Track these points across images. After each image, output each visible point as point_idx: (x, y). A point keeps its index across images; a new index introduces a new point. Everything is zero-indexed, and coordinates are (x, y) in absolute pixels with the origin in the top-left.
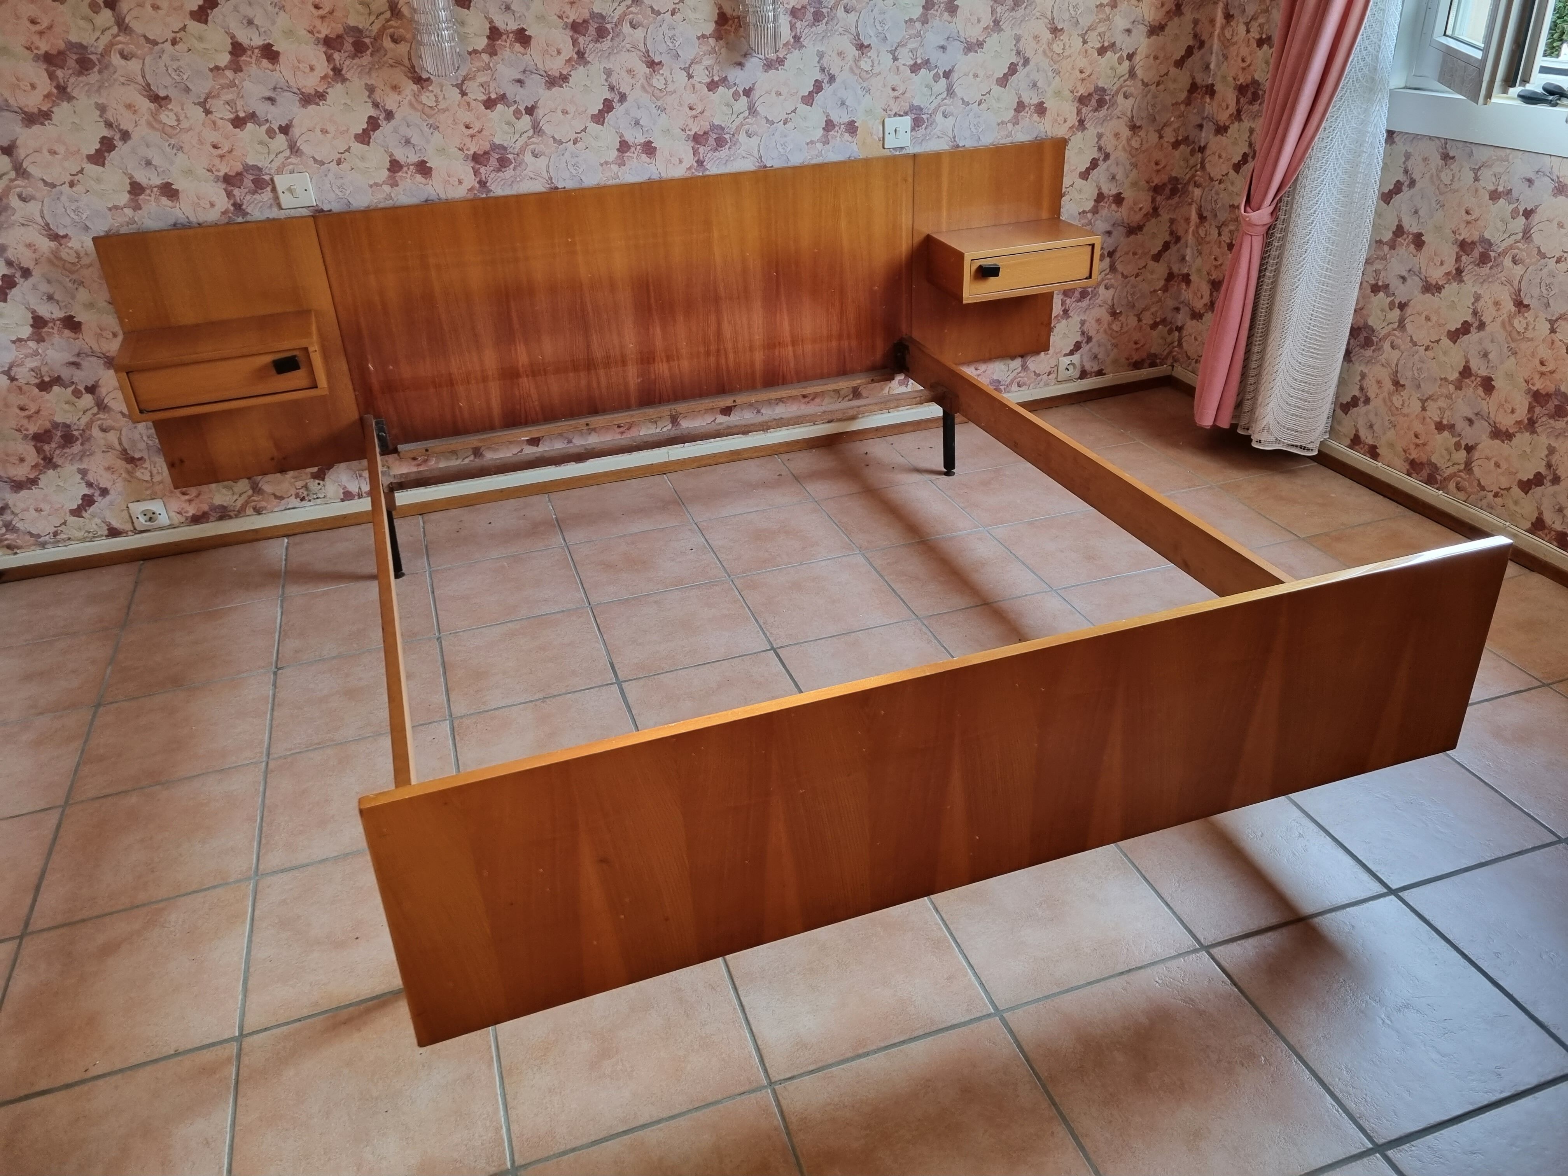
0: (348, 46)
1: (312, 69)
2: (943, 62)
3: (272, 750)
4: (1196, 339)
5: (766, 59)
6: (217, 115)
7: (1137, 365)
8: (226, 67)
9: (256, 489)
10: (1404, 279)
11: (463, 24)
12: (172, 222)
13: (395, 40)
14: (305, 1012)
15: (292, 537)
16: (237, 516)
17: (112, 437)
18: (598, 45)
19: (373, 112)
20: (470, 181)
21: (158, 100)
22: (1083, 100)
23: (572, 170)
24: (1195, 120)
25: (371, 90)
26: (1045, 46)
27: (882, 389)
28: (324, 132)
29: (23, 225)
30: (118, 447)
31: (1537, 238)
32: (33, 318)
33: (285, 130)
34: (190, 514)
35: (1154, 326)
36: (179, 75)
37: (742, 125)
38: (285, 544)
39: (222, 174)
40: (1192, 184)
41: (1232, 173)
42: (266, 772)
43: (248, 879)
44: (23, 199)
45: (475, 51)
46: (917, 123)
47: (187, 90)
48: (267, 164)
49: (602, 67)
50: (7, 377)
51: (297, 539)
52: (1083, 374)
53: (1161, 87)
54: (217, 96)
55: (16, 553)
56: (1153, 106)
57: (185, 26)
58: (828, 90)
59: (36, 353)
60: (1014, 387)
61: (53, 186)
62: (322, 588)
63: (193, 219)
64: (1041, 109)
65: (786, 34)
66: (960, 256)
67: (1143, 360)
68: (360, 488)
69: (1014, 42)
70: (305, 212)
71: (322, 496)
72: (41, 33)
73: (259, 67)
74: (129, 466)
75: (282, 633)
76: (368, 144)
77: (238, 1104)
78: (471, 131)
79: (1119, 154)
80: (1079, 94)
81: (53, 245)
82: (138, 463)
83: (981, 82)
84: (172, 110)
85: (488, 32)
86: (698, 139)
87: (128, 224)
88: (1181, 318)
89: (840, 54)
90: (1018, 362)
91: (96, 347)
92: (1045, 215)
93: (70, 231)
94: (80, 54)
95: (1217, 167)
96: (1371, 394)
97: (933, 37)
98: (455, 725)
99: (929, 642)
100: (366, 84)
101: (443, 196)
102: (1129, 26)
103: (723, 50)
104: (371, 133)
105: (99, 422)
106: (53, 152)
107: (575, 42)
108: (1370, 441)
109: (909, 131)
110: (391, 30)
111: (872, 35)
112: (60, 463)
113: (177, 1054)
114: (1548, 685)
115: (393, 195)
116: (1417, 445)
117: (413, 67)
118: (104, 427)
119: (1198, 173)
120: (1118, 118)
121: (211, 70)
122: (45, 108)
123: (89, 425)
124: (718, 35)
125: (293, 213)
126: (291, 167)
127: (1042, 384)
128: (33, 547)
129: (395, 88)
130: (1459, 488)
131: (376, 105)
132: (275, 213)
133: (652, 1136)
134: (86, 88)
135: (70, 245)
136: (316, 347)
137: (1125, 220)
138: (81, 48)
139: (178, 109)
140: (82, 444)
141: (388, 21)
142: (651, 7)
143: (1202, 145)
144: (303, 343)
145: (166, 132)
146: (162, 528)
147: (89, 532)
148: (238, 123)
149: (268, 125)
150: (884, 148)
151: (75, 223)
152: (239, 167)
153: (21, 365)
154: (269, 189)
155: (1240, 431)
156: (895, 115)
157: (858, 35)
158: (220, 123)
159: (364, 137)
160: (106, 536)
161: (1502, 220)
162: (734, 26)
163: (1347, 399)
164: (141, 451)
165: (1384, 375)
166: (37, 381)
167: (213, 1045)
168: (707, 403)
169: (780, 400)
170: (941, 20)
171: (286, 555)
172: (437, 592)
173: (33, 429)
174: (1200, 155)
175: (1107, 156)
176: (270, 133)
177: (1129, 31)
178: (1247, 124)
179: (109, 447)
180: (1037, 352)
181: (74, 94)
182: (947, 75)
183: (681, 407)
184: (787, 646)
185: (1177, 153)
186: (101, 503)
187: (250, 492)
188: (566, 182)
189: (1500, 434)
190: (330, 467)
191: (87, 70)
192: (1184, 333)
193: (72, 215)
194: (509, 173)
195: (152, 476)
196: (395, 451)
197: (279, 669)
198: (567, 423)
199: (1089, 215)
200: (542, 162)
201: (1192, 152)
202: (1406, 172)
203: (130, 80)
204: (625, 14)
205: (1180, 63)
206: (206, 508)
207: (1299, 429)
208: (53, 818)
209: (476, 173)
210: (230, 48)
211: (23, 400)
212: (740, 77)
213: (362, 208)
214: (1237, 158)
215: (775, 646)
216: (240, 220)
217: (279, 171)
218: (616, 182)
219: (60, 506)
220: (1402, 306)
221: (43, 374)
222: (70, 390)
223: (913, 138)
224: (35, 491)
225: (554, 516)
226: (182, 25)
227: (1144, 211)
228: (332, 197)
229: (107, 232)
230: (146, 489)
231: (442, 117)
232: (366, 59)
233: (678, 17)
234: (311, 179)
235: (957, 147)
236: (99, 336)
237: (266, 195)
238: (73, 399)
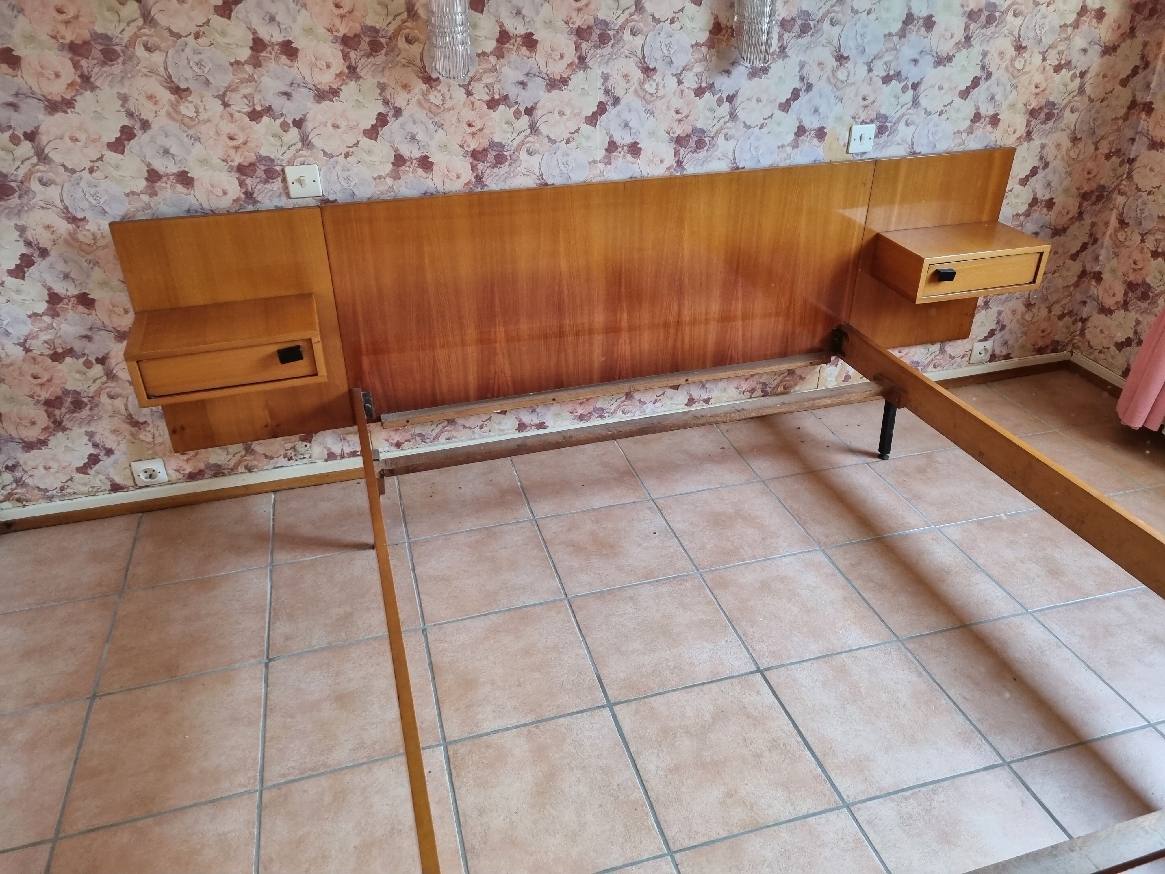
0: (364, 45)
1: (328, 66)
2: (912, 74)
3: (266, 776)
5: (752, 68)
6: (234, 108)
7: (1040, 351)
8: (246, 62)
9: (249, 451)
11: (474, 26)
12: (186, 208)
13: (409, 41)
15: (278, 493)
16: (230, 474)
17: (119, 403)
18: (599, 51)
19: (382, 109)
20: (467, 175)
21: (179, 92)
22: (1033, 113)
23: (562, 167)
24: (1129, 133)
25: (383, 87)
26: (1008, 62)
27: (814, 368)
28: (336, 126)
29: (43, 208)
30: (123, 411)
32: (49, 295)
33: (298, 124)
34: (187, 471)
35: (1061, 317)
36: (200, 68)
37: (722, 128)
38: (273, 501)
39: (236, 164)
40: (1116, 192)
42: (261, 807)
44: (44, 183)
45: (484, 54)
46: (881, 130)
47: (207, 83)
48: (279, 155)
49: (600, 72)
50: (22, 348)
51: (283, 495)
52: (993, 358)
53: (1105, 103)
54: (236, 90)
55: (24, 506)
56: (1095, 120)
57: (209, 21)
58: (804, 98)
59: (50, 327)
60: (931, 368)
61: (73, 171)
63: (206, 206)
64: (995, 120)
65: (775, 46)
66: (920, 261)
67: (1047, 346)
68: (342, 450)
69: (981, 58)
70: (312, 202)
71: (308, 456)
72: (67, 23)
73: (278, 64)
74: (134, 430)
75: (273, 614)
76: (376, 139)
78: (473, 130)
79: (1057, 164)
80: (1031, 108)
81: (71, 227)
82: (142, 426)
83: (945, 93)
84: (192, 102)
85: (497, 36)
86: (680, 141)
87: (144, 209)
88: (1088, 311)
89: (820, 64)
90: (936, 347)
91: (107, 323)
92: (985, 217)
93: (88, 215)
94: (106, 45)
97: (908, 51)
98: (450, 753)
100: (379, 82)
101: (441, 189)
102: (1086, 46)
103: (714, 58)
104: (380, 129)
105: (108, 390)
106: (74, 140)
107: (578, 47)
109: (873, 137)
110: (407, 31)
111: (852, 47)
112: (69, 426)
115: (395, 187)
117: (424, 67)
118: (112, 394)
119: (1124, 182)
120: (1062, 130)
121: (232, 64)
122: (68, 97)
123: (98, 393)
124: (711, 44)
125: (301, 202)
126: (302, 159)
127: (955, 365)
128: (41, 501)
129: (406, 87)
131: (386, 103)
132: (283, 202)
134: (110, 78)
135: (87, 227)
136: (319, 339)
137: (1053, 223)
138: (106, 38)
139: (197, 101)
140: (90, 409)
141: (404, 22)
142: (653, 16)
143: (1131, 158)
144: (307, 335)
145: (186, 123)
146: (160, 484)
147: (93, 487)
148: (255, 116)
149: (282, 119)
150: (847, 153)
151: (93, 207)
152: (253, 158)
153: (36, 337)
154: (279, 179)
156: (862, 122)
157: (839, 47)
158: (237, 115)
159: (372, 133)
160: (109, 491)
162: (726, 36)
164: (145, 415)
166: (50, 352)
168: (663, 381)
170: (917, 35)
171: (274, 515)
172: (418, 570)
173: (45, 395)
174: (1128, 166)
175: (1046, 165)
176: (285, 127)
177: (1085, 51)
179: (116, 412)
180: (954, 339)
181: (98, 83)
182: (915, 86)
183: (638, 384)
184: (773, 668)
185: (1108, 164)
186: (106, 462)
187: (243, 452)
188: (555, 178)
190: (317, 432)
191: (111, 61)
192: (1089, 324)
193: (91, 199)
194: (504, 169)
195: (154, 438)
196: (379, 420)
197: (270, 660)
198: (535, 397)
199: (1022, 218)
200: (536, 160)
201: (1122, 164)
203: (153, 72)
204: (627, 21)
205: (1124, 82)
206: (202, 466)
208: (42, 858)
209: (474, 168)
210: (251, 43)
211: (36, 369)
212: (725, 84)
213: (365, 200)
215: (761, 667)
216: (250, 208)
217: (291, 163)
218: (601, 179)
219: (67, 464)
221: (56, 346)
222: (81, 360)
223: (876, 144)
224: (45, 451)
225: (519, 484)
226: (205, 20)
227: (1070, 215)
228: (337, 188)
229: (124, 217)
230: (149, 449)
231: (447, 116)
232: (381, 58)
233: (676, 25)
234: (320, 171)
235: (914, 153)
236: (111, 312)
237: (277, 185)
238: (84, 369)
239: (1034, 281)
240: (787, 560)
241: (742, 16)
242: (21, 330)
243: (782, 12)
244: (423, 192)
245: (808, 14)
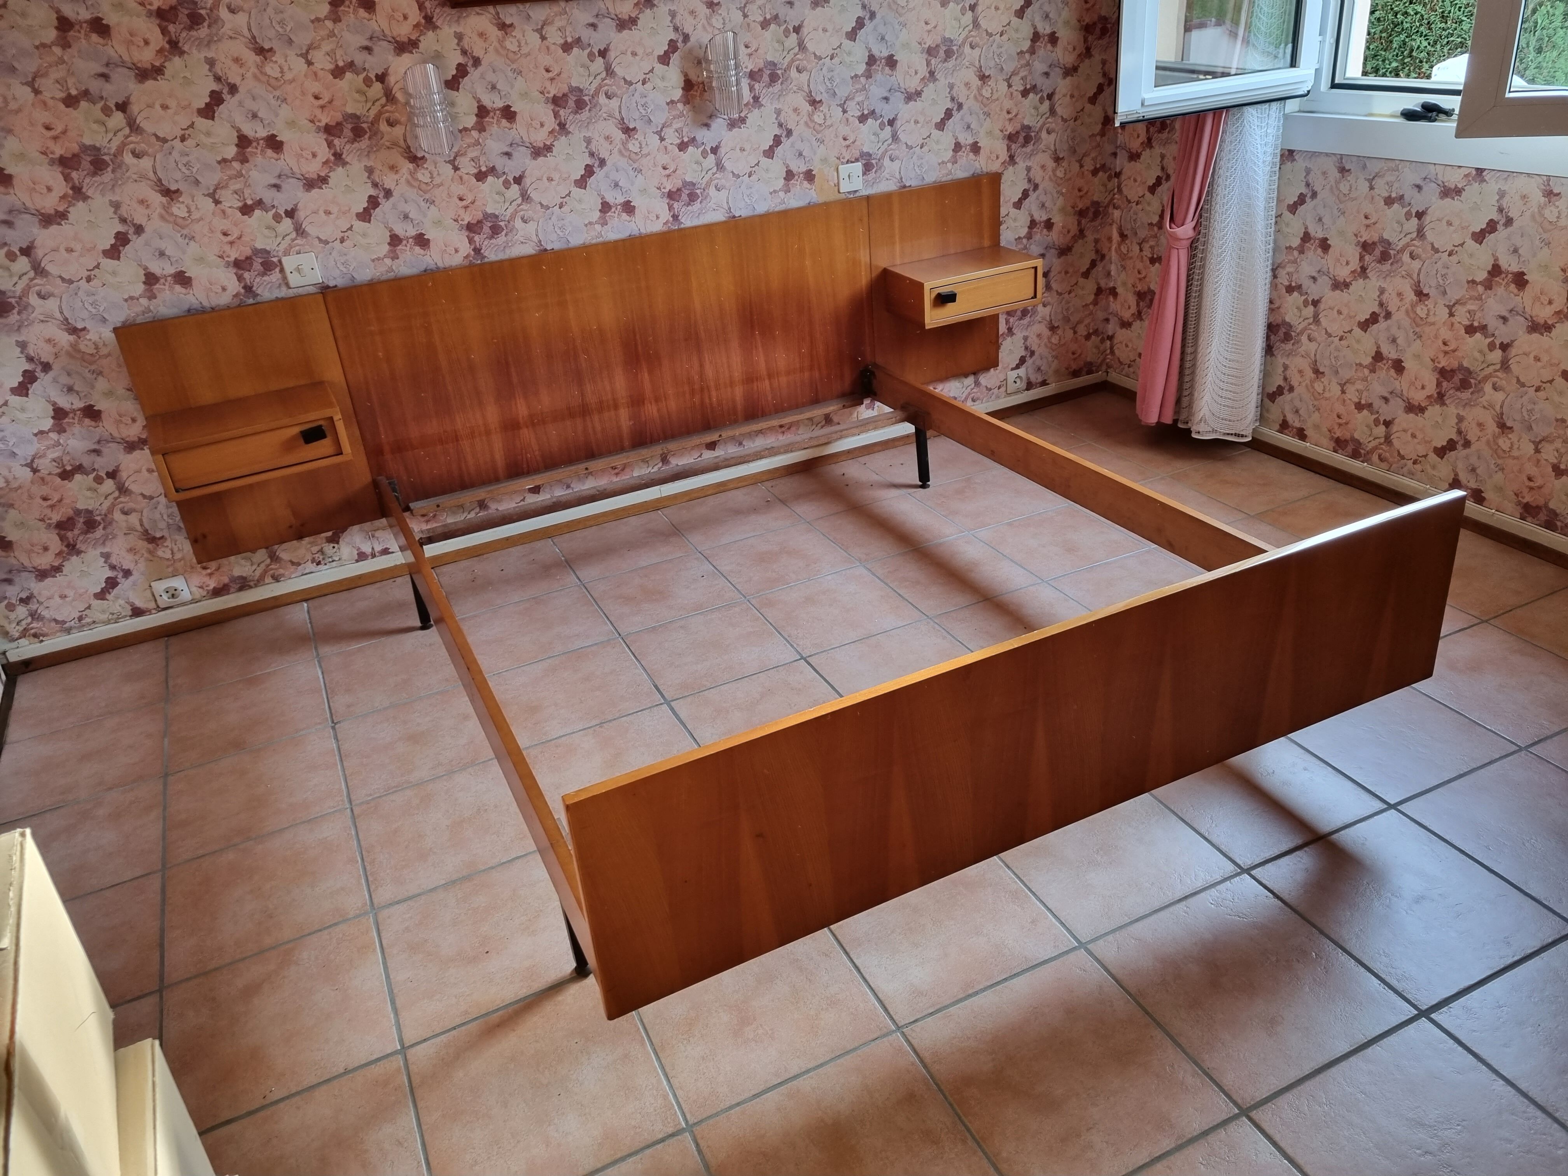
0: (347, 132)
1: (314, 155)
2: (886, 111)
3: (353, 797)
4: (1127, 346)
5: (730, 119)
6: (226, 204)
7: (1076, 374)
8: (233, 159)
9: (274, 558)
10: (1314, 279)
11: (452, 104)
12: (186, 307)
13: (391, 124)
14: (458, 1021)
15: (310, 602)
16: (256, 586)
17: (134, 519)
18: (578, 116)
19: (372, 192)
20: (465, 249)
21: (170, 194)
22: (1011, 138)
23: (559, 232)
24: (1110, 149)
25: (370, 171)
26: (975, 91)
27: (851, 414)
28: (328, 213)
29: (42, 321)
30: (139, 528)
31: (1430, 235)
32: (54, 410)
33: (290, 214)
34: (211, 587)
35: (1088, 337)
36: (188, 169)
37: (711, 180)
38: (306, 608)
39: (232, 259)
40: (1111, 207)
41: (1148, 194)
42: (354, 817)
43: (366, 913)
44: (42, 296)
45: (466, 129)
46: (868, 168)
47: (197, 182)
48: (274, 247)
49: (582, 136)
50: (29, 469)
51: (316, 601)
52: (1030, 386)
53: (1079, 122)
54: (226, 187)
55: (42, 641)
56: (1073, 139)
57: (193, 123)
58: (786, 143)
59: (58, 444)
61: (70, 282)
62: (355, 646)
63: (206, 304)
64: (975, 148)
65: (747, 96)
66: (921, 286)
67: (1081, 370)
68: (373, 548)
69: (948, 90)
70: (312, 290)
71: (337, 559)
72: (55, 138)
73: (264, 158)
74: (150, 546)
75: (329, 691)
76: (369, 221)
77: (419, 1107)
78: (464, 203)
79: (1047, 185)
80: (1008, 133)
81: (72, 338)
82: (159, 542)
83: (922, 127)
84: (183, 202)
85: (476, 111)
86: (672, 196)
87: (144, 313)
88: (1112, 328)
89: (795, 110)
90: (970, 380)
91: (116, 434)
92: (987, 243)
93: (88, 324)
94: (95, 156)
95: (1132, 190)
96: (1295, 383)
97: (877, 90)
99: (944, 638)
100: (365, 166)
101: (441, 265)
102: (1046, 70)
103: (691, 113)
104: (372, 211)
105: (121, 506)
106: (70, 250)
107: (556, 115)
108: (1297, 424)
109: (861, 175)
110: (387, 115)
111: (823, 91)
112: (83, 548)
113: (347, 1072)
114: (1486, 621)
115: (394, 267)
116: (1340, 425)
117: (409, 147)
118: (126, 509)
119: (1116, 196)
120: (1044, 151)
121: (219, 162)
122: (61, 209)
123: (110, 510)
124: (686, 100)
125: (301, 291)
126: (297, 248)
127: (993, 397)
128: (58, 634)
129: (393, 168)
130: (1381, 459)
131: (375, 185)
132: (283, 293)
133: (805, 1084)
134: (101, 187)
135: (88, 337)
136: (340, 416)
137: (1056, 243)
138: (96, 149)
139: (188, 201)
140: (104, 528)
141: (383, 106)
142: (624, 79)
144: (327, 413)
145: (179, 224)
146: (184, 604)
147: (113, 614)
148: (246, 210)
149: (274, 210)
150: (839, 192)
152: (248, 252)
153: (43, 456)
154: (277, 270)
155: (1180, 425)
156: (848, 162)
157: (810, 92)
158: (229, 211)
159: (365, 216)
160: (131, 616)
161: (1398, 222)
162: (698, 91)
163: (1272, 389)
164: (162, 530)
165: (1305, 365)
166: (59, 471)
167: (378, 1060)
168: (697, 440)
169: (760, 432)
170: (882, 74)
171: (310, 618)
173: (56, 517)
174: (1116, 180)
175: (1036, 187)
176: (277, 218)
177: (1047, 74)
178: (1158, 150)
179: (131, 529)
180: (987, 369)
181: (90, 193)
182: (891, 123)
183: (672, 446)
184: (815, 654)
185: (1096, 180)
186: (125, 585)
187: (268, 561)
188: (553, 243)
189: (1413, 408)
190: (344, 529)
191: (101, 170)
192: (1115, 341)
193: (90, 308)
194: (501, 239)
195: (172, 553)
196: (409, 509)
197: (336, 724)
198: (567, 469)
199: (1025, 241)
200: (531, 227)
201: (1110, 178)
202: (1308, 185)
203: (143, 177)
204: (600, 87)
206: (226, 580)
207: (1232, 418)
208: (155, 883)
209: (471, 241)
210: (236, 141)
211: (45, 490)
212: (707, 137)
213: (366, 282)
214: (1151, 182)
215: (804, 656)
216: (251, 301)
217: (287, 253)
218: (600, 240)
219: (83, 590)
220: (1315, 303)
221: (65, 463)
222: (92, 476)
223: (865, 182)
224: (59, 578)
225: (562, 557)
226: (190, 123)
227: (1072, 234)
228: (337, 273)
229: (124, 323)
230: (168, 567)
231: (437, 192)
232: (364, 143)
233: (648, 85)
234: (317, 258)
235: (905, 187)
236: (118, 422)
237: (275, 276)
238: (95, 485)
239: (1035, 296)
240: (830, 577)
241: (709, 71)
242: (27, 451)
243: (749, 65)
244: (423, 269)
245: (774, 64)
